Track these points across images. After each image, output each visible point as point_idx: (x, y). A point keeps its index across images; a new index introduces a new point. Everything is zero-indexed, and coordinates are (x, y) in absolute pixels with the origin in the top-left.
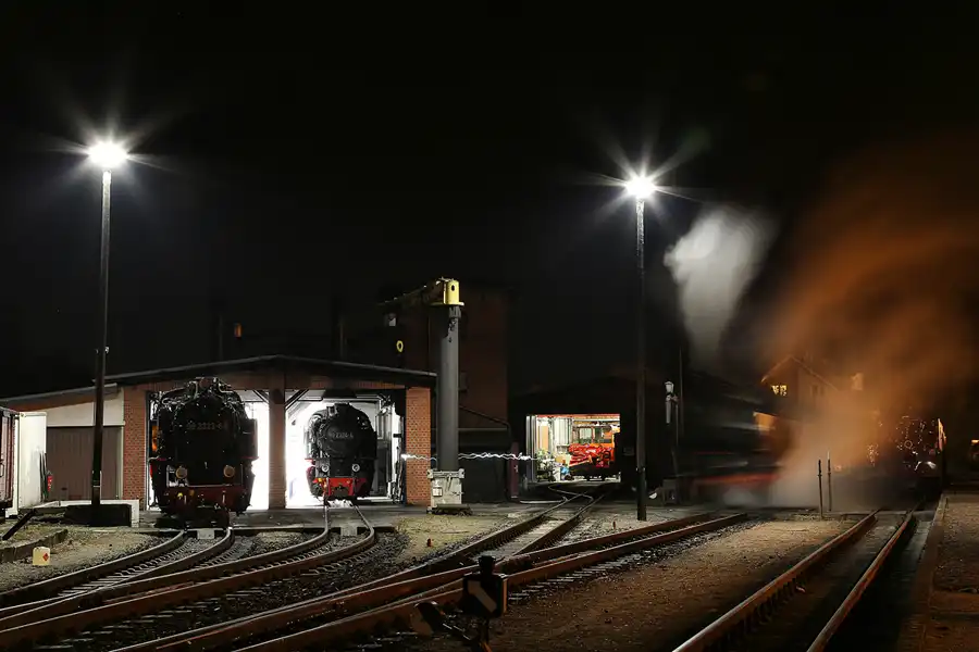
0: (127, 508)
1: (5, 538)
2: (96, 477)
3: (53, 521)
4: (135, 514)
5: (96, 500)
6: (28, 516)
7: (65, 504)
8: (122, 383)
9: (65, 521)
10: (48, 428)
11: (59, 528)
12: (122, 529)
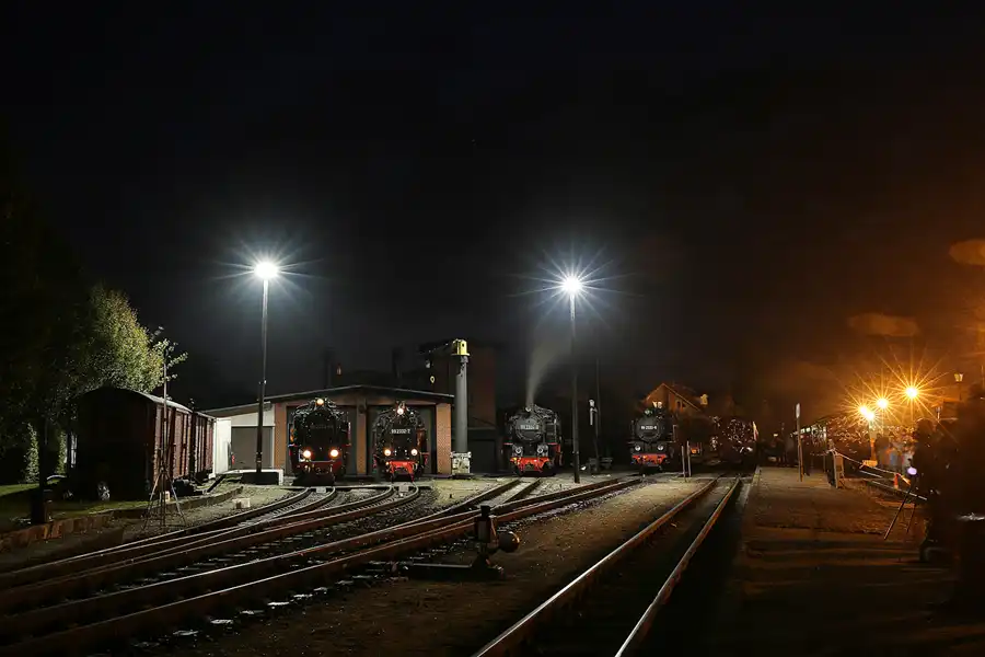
0: (276, 474)
1: (209, 491)
2: (259, 456)
3: (235, 482)
4: (281, 477)
5: (259, 469)
6: (221, 478)
7: (241, 471)
8: (273, 401)
9: (242, 482)
10: (233, 428)
11: (239, 486)
12: (274, 487)
